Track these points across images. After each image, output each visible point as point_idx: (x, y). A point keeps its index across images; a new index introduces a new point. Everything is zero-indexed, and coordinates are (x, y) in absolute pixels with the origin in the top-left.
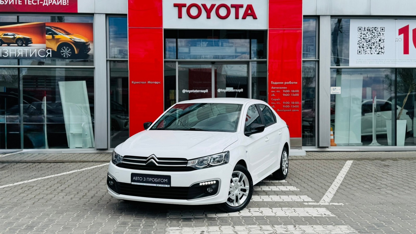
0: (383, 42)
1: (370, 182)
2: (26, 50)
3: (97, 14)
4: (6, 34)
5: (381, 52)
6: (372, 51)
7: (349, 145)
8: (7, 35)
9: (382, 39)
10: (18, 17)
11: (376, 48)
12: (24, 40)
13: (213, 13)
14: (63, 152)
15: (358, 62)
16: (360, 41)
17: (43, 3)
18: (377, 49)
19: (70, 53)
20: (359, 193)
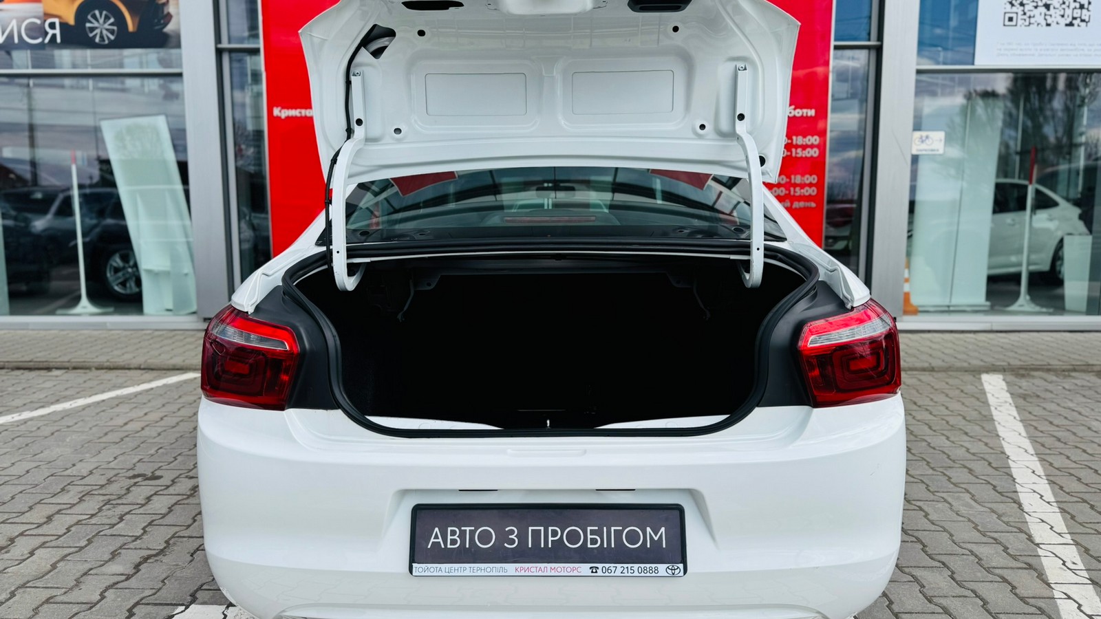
5: (1079, 20)
6: (1051, 16)
7: (951, 309)
11: (1063, 6)
18: (1067, 9)
19: (114, 30)
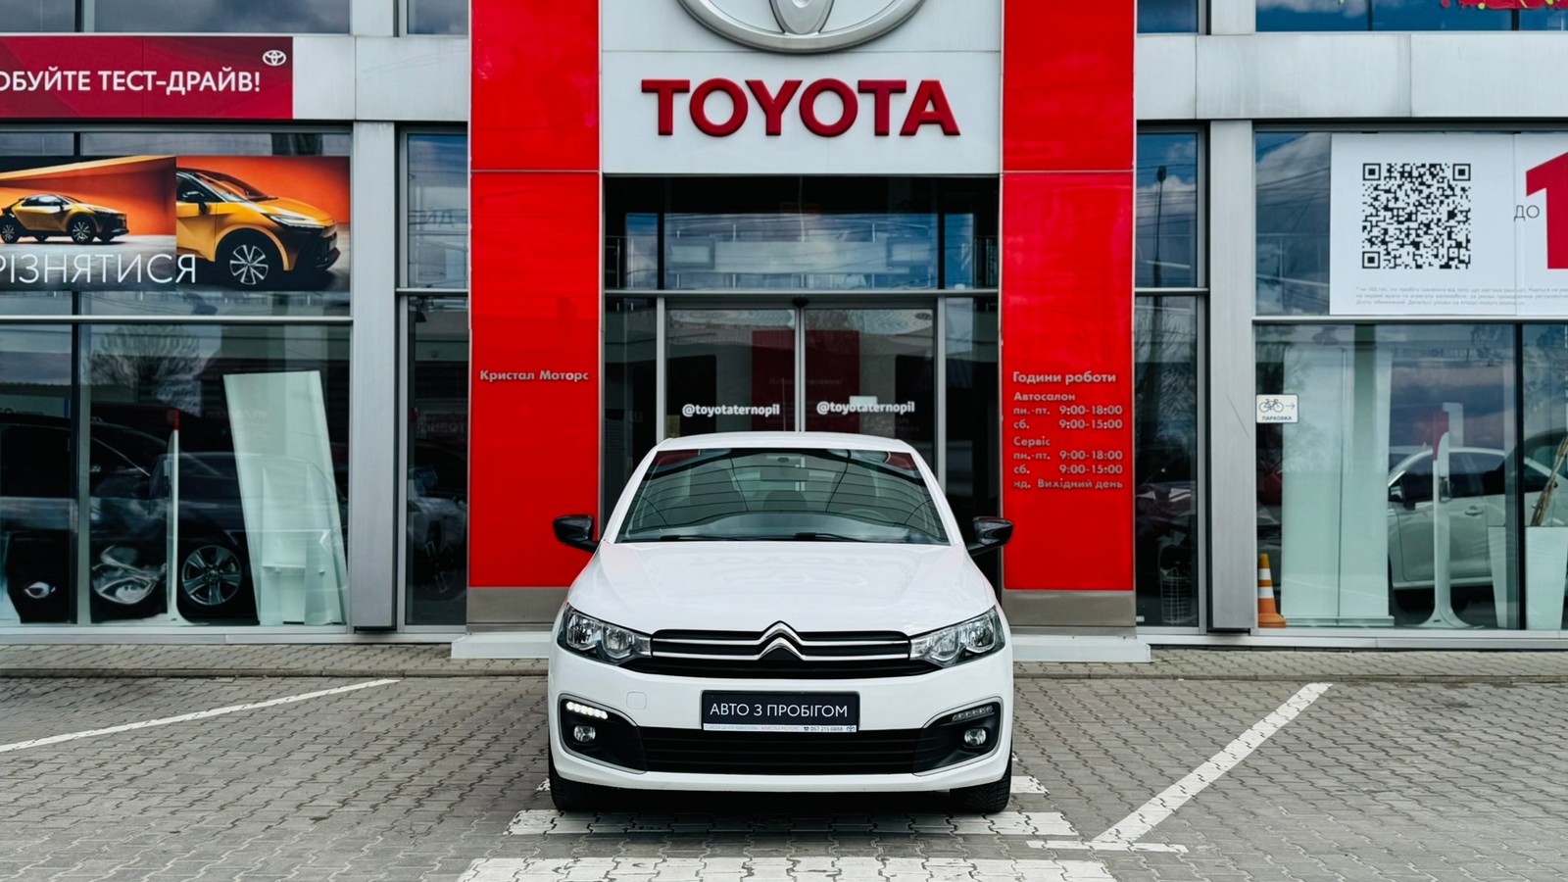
0: (1464, 222)
1: (1351, 767)
2: (105, 256)
3: (365, 125)
4: (34, 198)
5: (1456, 261)
6: (1421, 256)
7: (1341, 624)
8: (37, 203)
9: (1459, 208)
10: (77, 136)
11: (1436, 244)
12: (96, 224)
13: (791, 116)
14: (229, 640)
15: (1363, 299)
16: (1374, 219)
17: (168, 85)
18: (1440, 248)
19: (265, 268)
20: (1281, 808)
